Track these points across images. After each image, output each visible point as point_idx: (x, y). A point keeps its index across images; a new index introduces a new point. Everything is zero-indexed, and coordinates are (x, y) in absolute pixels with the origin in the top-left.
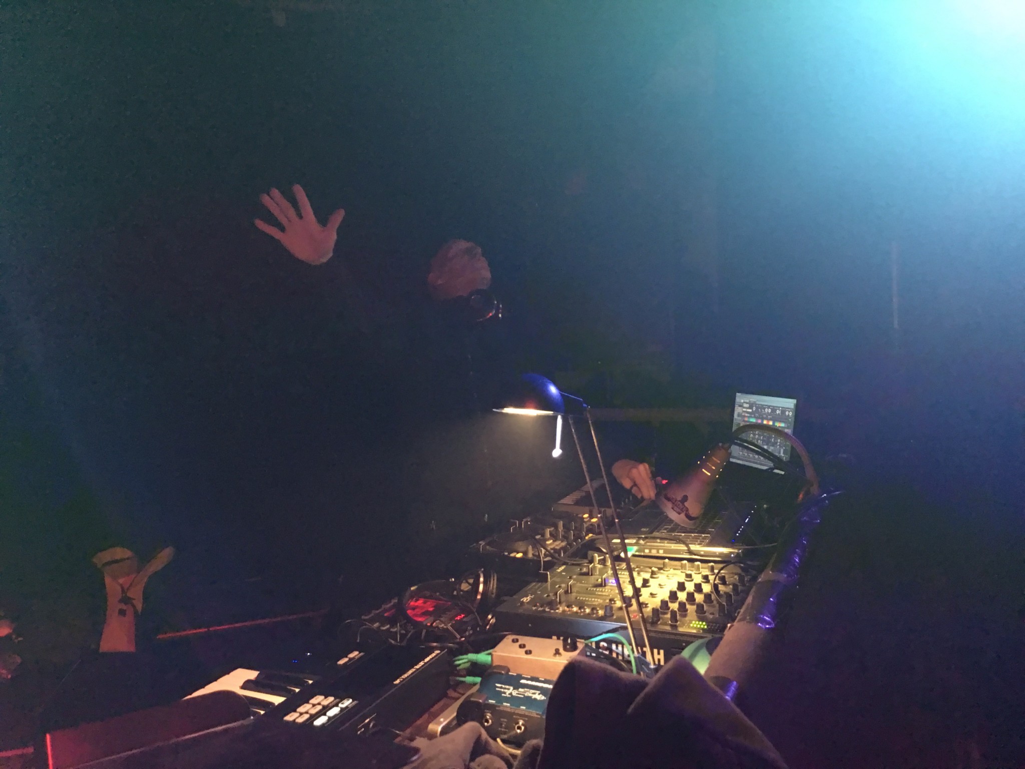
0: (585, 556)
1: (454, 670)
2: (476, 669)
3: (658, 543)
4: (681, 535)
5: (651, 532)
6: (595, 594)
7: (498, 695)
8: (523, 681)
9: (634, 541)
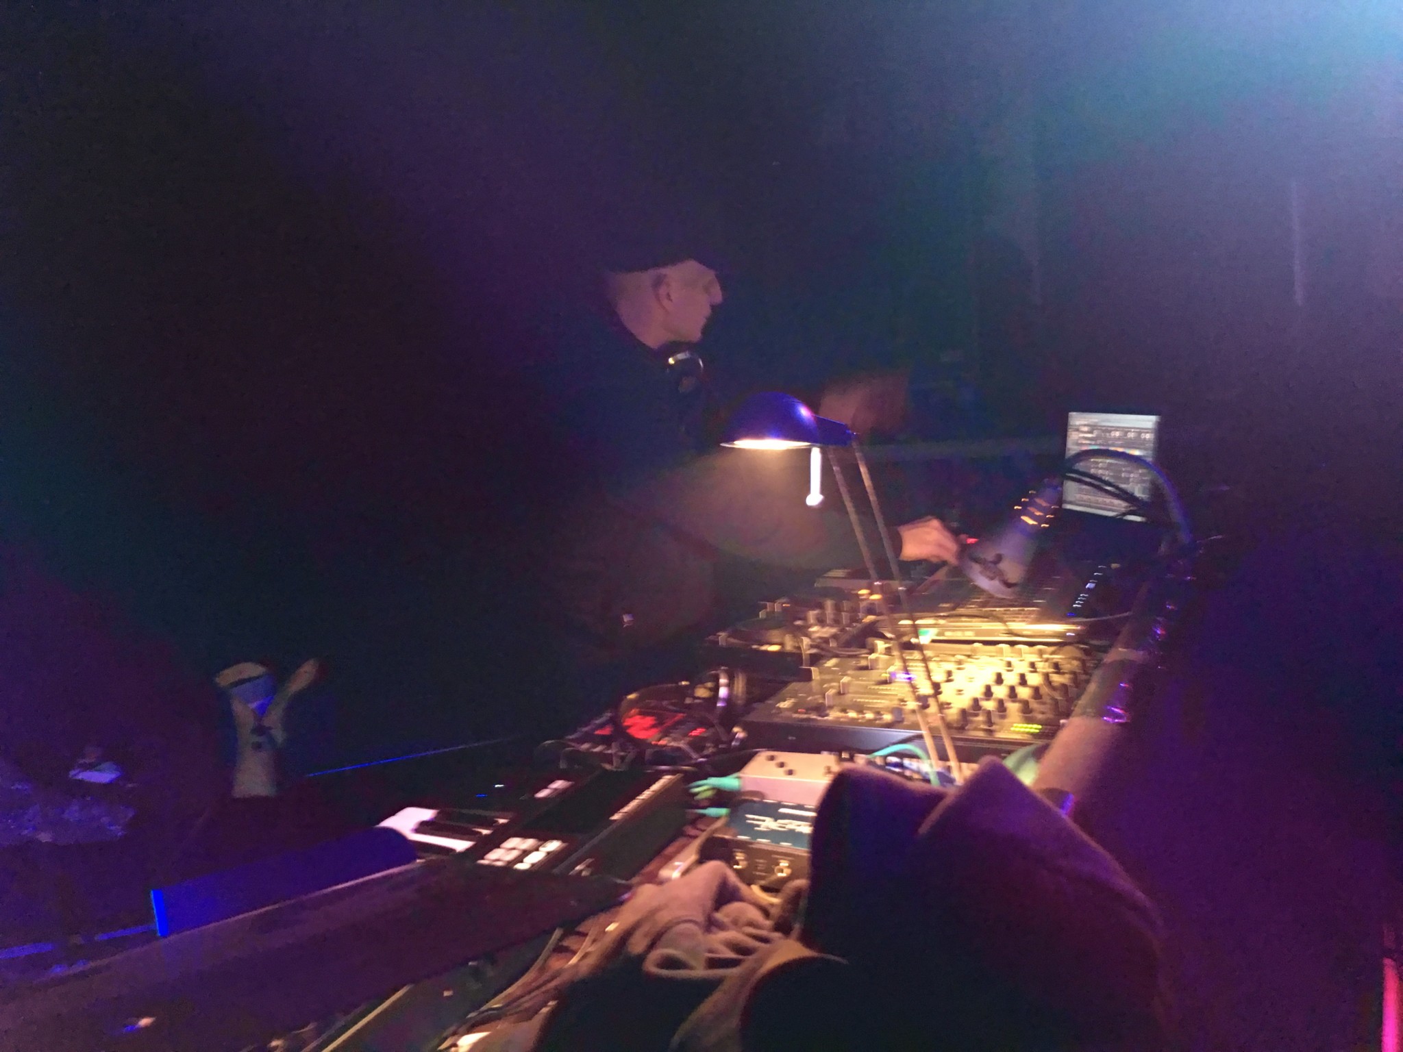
0: (863, 646)
1: (691, 801)
2: (722, 798)
3: (965, 622)
4: (995, 611)
5: (954, 609)
6: (877, 694)
7: (750, 829)
8: (782, 810)
9: (931, 621)
